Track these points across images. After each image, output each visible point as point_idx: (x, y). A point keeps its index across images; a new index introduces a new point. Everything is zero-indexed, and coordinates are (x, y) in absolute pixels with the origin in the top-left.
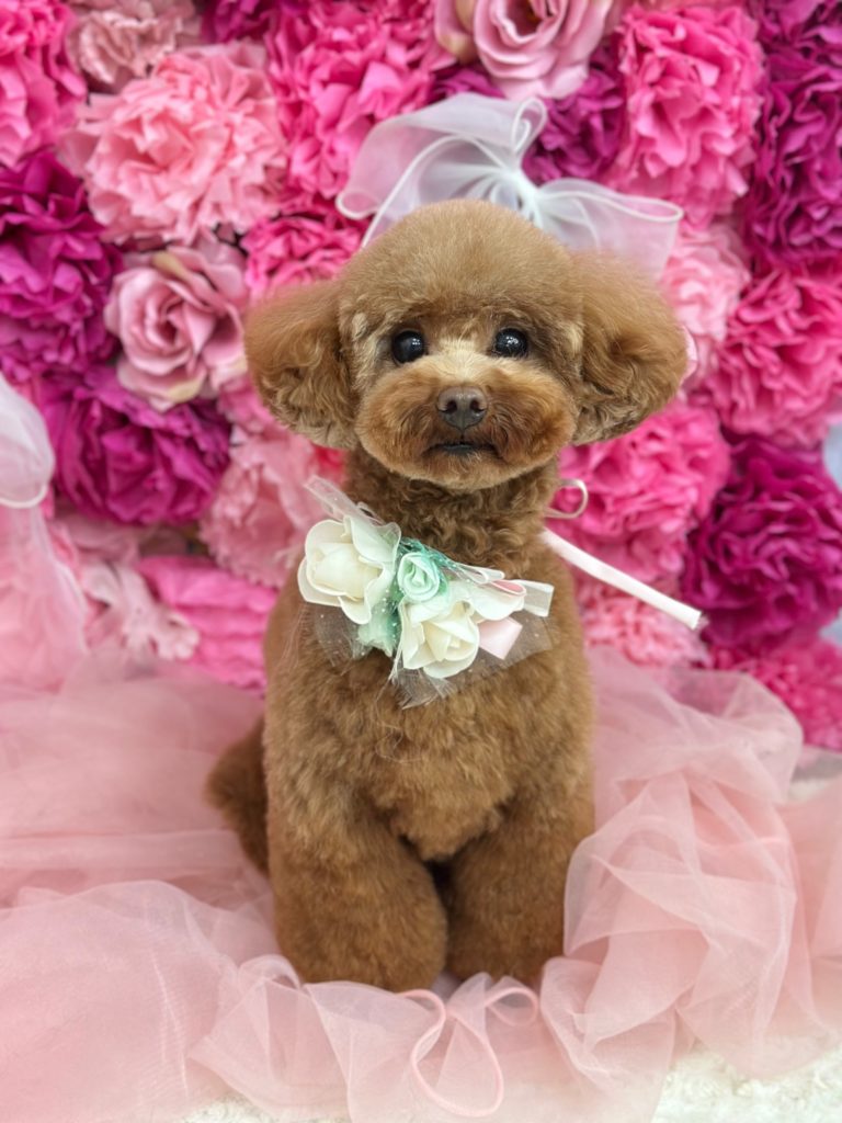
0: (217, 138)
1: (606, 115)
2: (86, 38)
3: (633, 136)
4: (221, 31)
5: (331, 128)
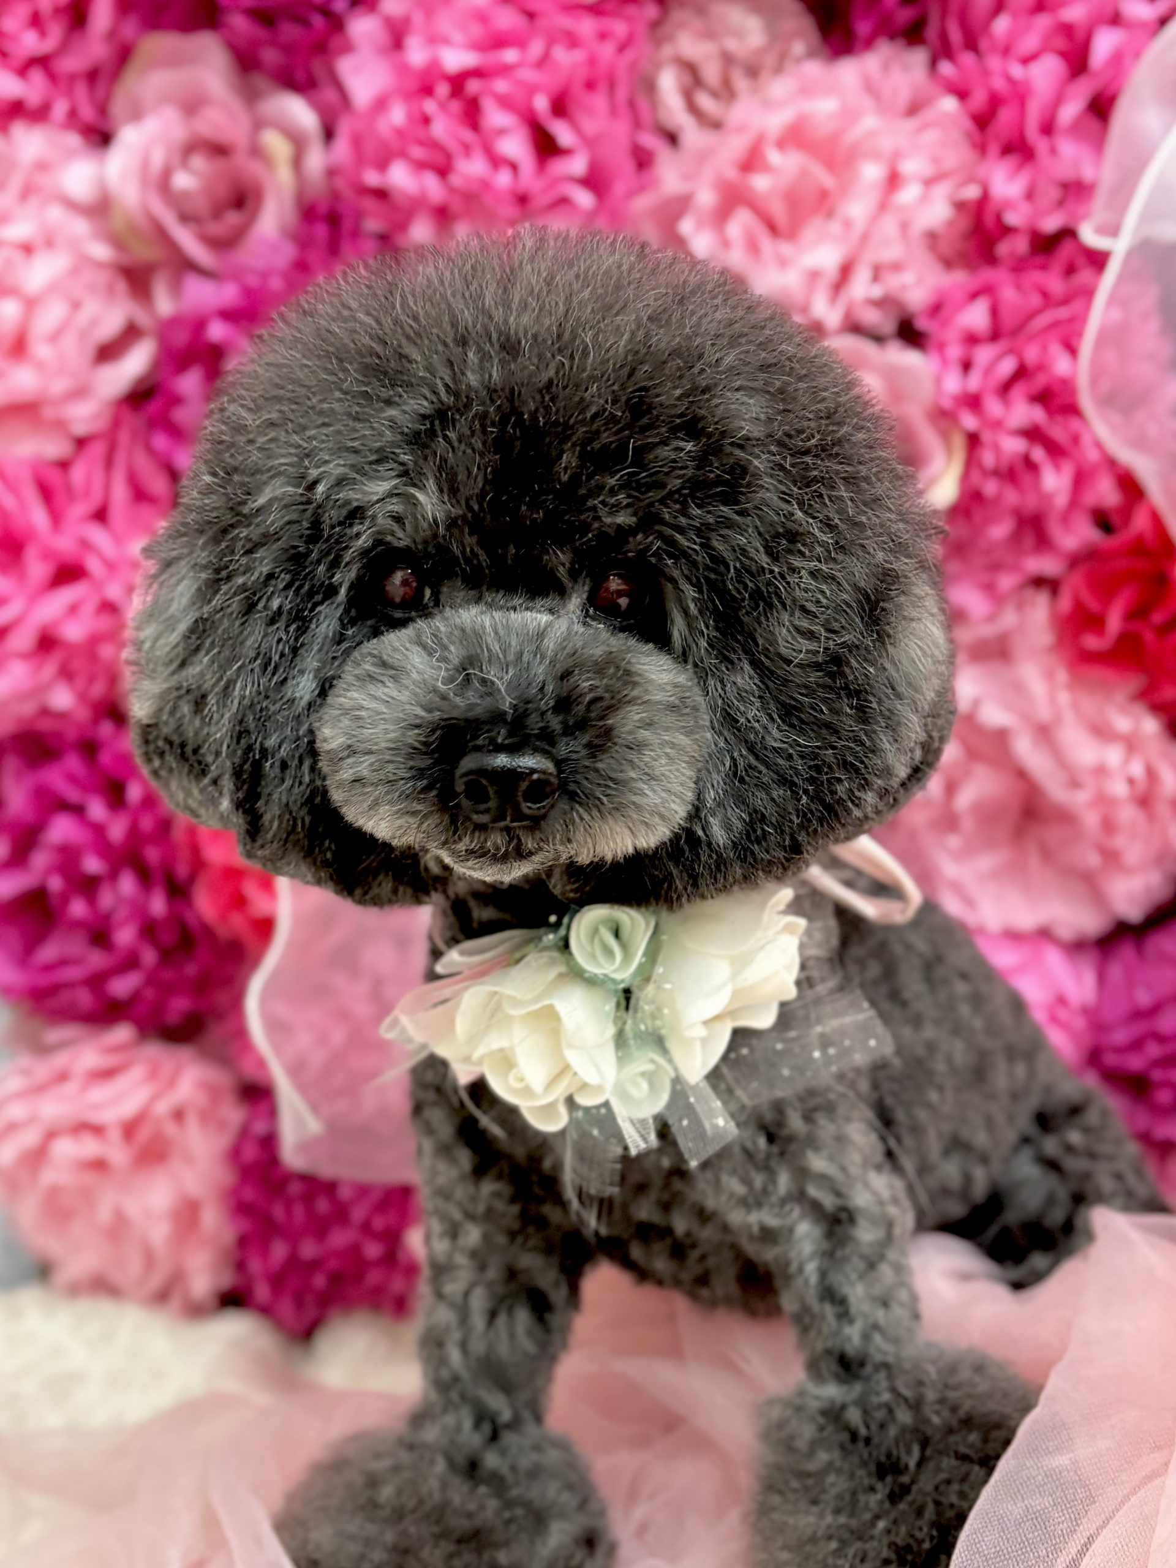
0: (875, 155)
2: (668, 83)
4: (863, 28)
5: (1048, 128)
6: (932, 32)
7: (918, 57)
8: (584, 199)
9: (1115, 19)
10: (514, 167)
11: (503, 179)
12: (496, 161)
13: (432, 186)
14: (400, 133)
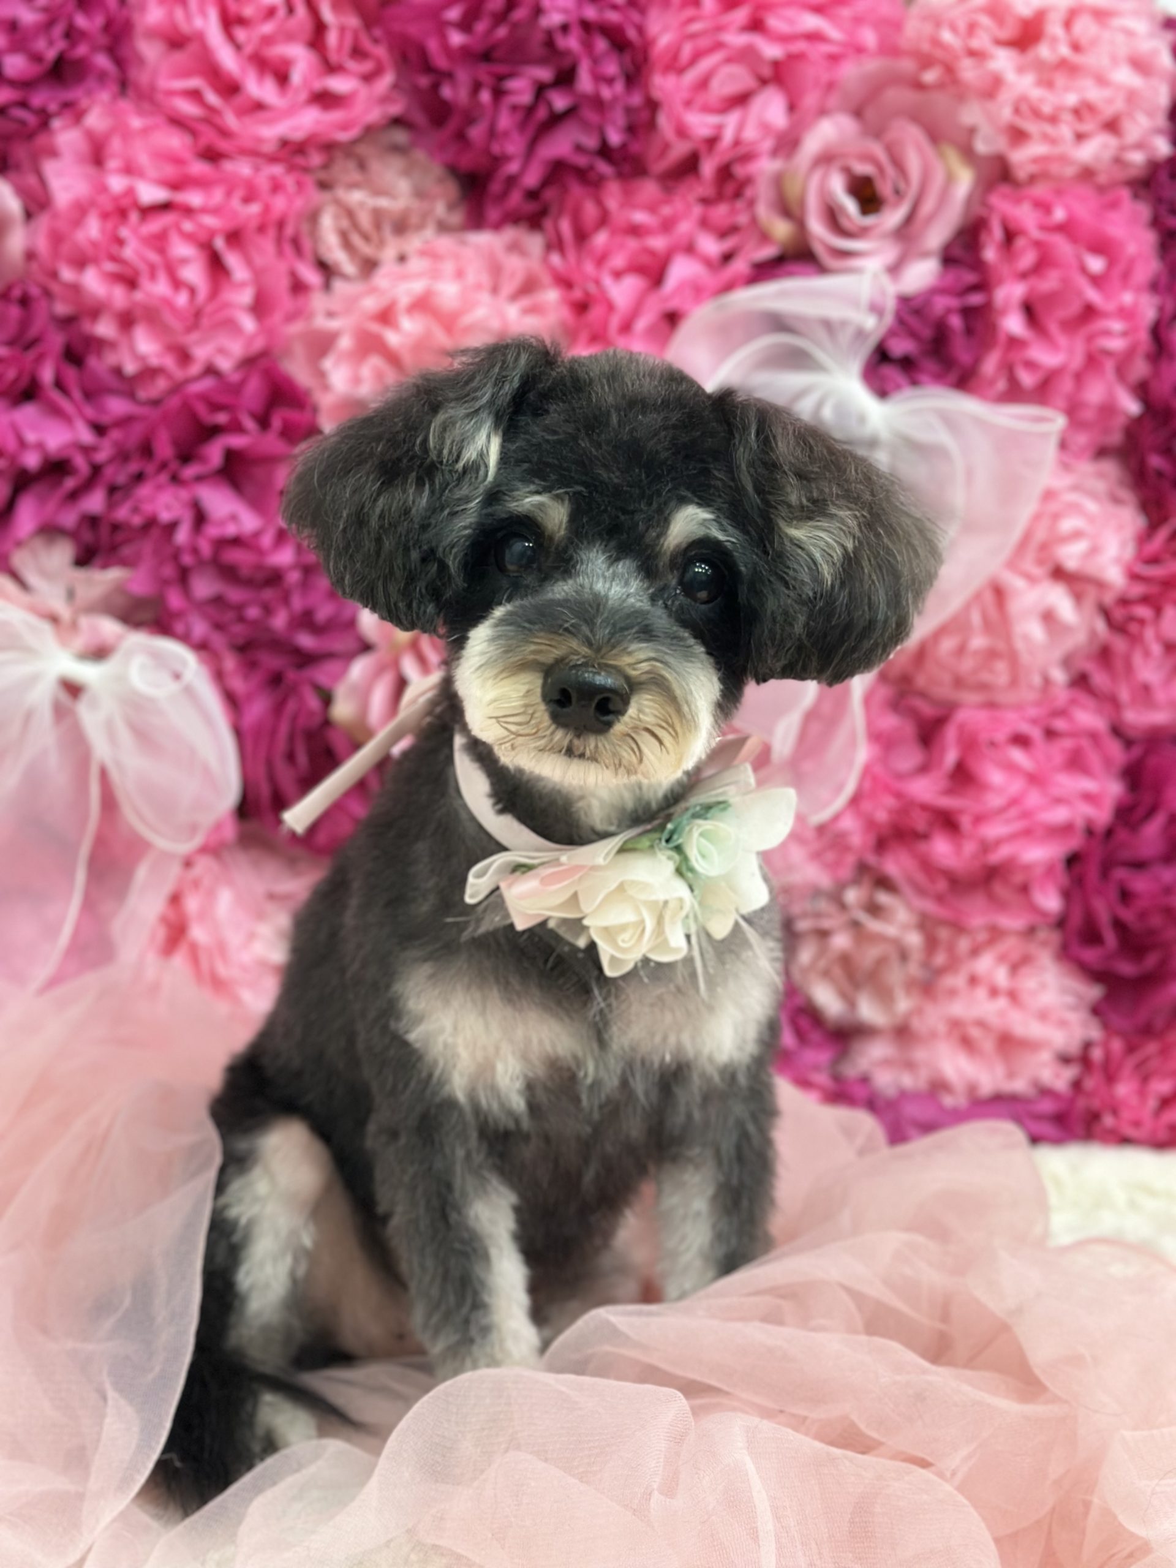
1: (968, 312)
2: (328, 224)
3: (1002, 338)
4: (493, 213)
5: (626, 328)
6: (548, 223)
7: (535, 243)
8: (248, 324)
9: (690, 249)
10: (192, 291)
11: (182, 299)
12: (177, 283)
13: (119, 296)
14: (94, 244)
